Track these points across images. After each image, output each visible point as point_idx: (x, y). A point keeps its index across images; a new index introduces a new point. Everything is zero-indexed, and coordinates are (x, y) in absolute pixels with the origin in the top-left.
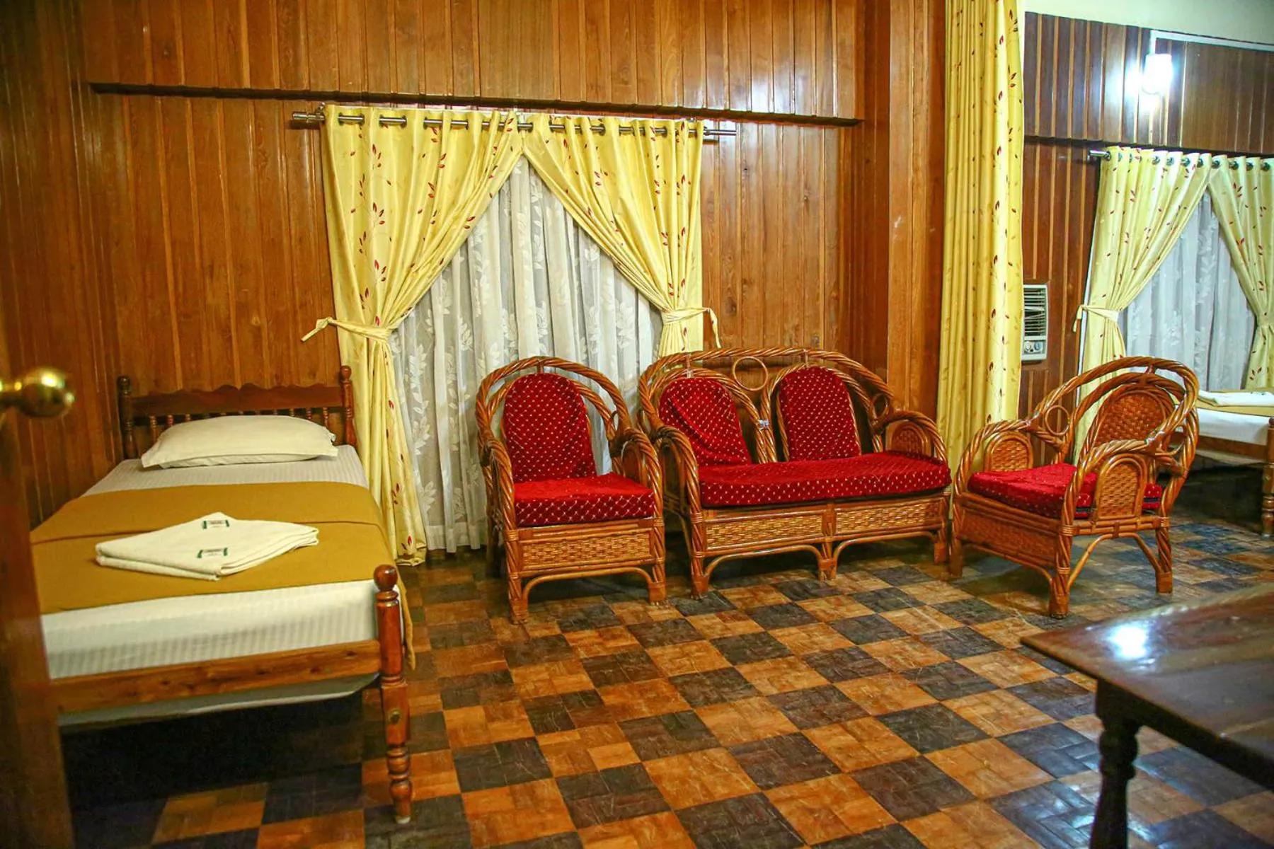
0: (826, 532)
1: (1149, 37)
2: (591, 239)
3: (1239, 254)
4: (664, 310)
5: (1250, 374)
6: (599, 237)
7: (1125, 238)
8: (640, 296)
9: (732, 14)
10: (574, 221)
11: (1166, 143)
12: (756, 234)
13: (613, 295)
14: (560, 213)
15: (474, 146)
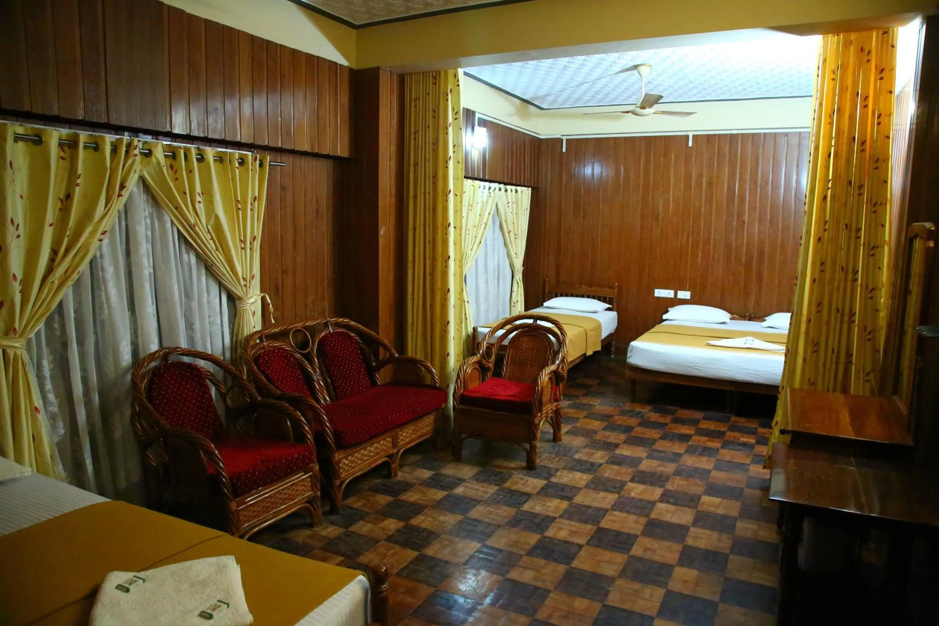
0: (394, 447)
1: (475, 116)
2: (190, 244)
3: (508, 238)
4: (240, 298)
5: (513, 304)
6: (198, 245)
7: (468, 232)
8: (222, 289)
9: (282, 76)
10: (178, 230)
11: (481, 177)
12: (289, 237)
13: (205, 289)
14: (169, 225)
15: (107, 168)
